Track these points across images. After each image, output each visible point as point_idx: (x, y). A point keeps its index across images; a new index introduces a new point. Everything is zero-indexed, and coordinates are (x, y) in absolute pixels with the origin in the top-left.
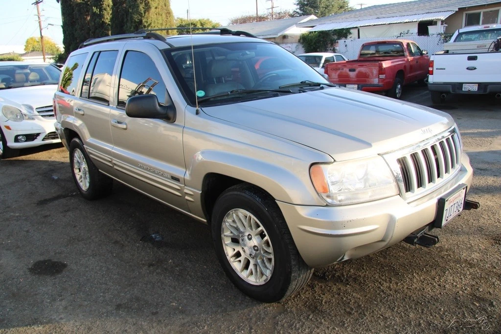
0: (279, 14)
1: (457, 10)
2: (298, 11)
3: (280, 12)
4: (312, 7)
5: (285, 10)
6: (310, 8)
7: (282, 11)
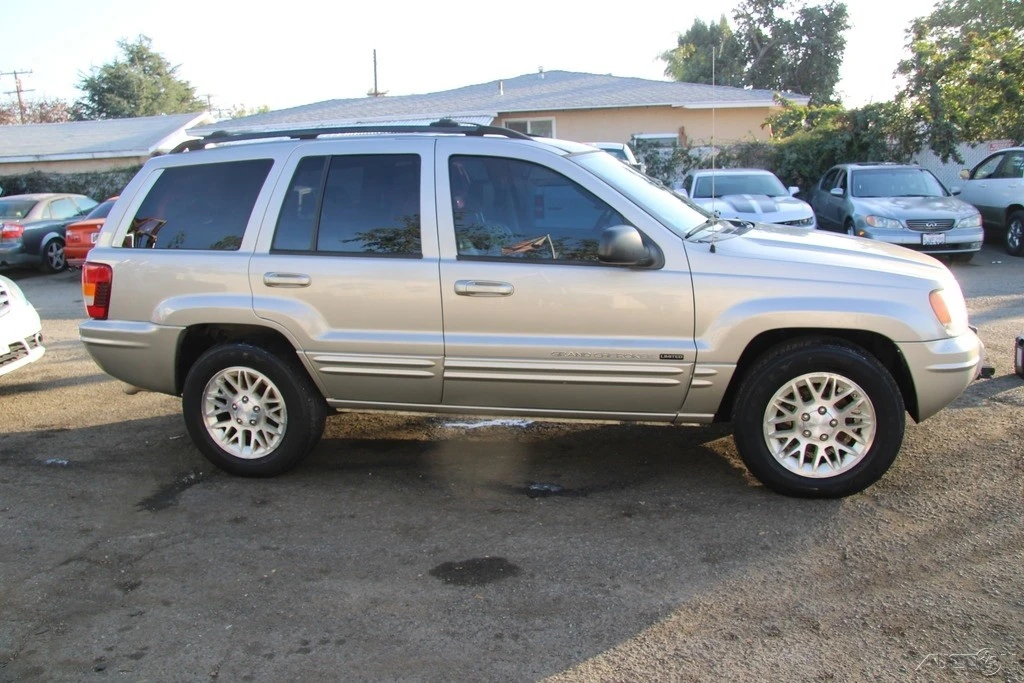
0: (41, 105)
1: (496, 115)
2: (86, 102)
3: (42, 101)
4: (121, 95)
5: (54, 99)
6: (118, 99)
7: (49, 102)
